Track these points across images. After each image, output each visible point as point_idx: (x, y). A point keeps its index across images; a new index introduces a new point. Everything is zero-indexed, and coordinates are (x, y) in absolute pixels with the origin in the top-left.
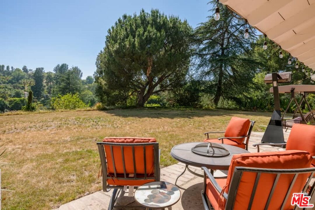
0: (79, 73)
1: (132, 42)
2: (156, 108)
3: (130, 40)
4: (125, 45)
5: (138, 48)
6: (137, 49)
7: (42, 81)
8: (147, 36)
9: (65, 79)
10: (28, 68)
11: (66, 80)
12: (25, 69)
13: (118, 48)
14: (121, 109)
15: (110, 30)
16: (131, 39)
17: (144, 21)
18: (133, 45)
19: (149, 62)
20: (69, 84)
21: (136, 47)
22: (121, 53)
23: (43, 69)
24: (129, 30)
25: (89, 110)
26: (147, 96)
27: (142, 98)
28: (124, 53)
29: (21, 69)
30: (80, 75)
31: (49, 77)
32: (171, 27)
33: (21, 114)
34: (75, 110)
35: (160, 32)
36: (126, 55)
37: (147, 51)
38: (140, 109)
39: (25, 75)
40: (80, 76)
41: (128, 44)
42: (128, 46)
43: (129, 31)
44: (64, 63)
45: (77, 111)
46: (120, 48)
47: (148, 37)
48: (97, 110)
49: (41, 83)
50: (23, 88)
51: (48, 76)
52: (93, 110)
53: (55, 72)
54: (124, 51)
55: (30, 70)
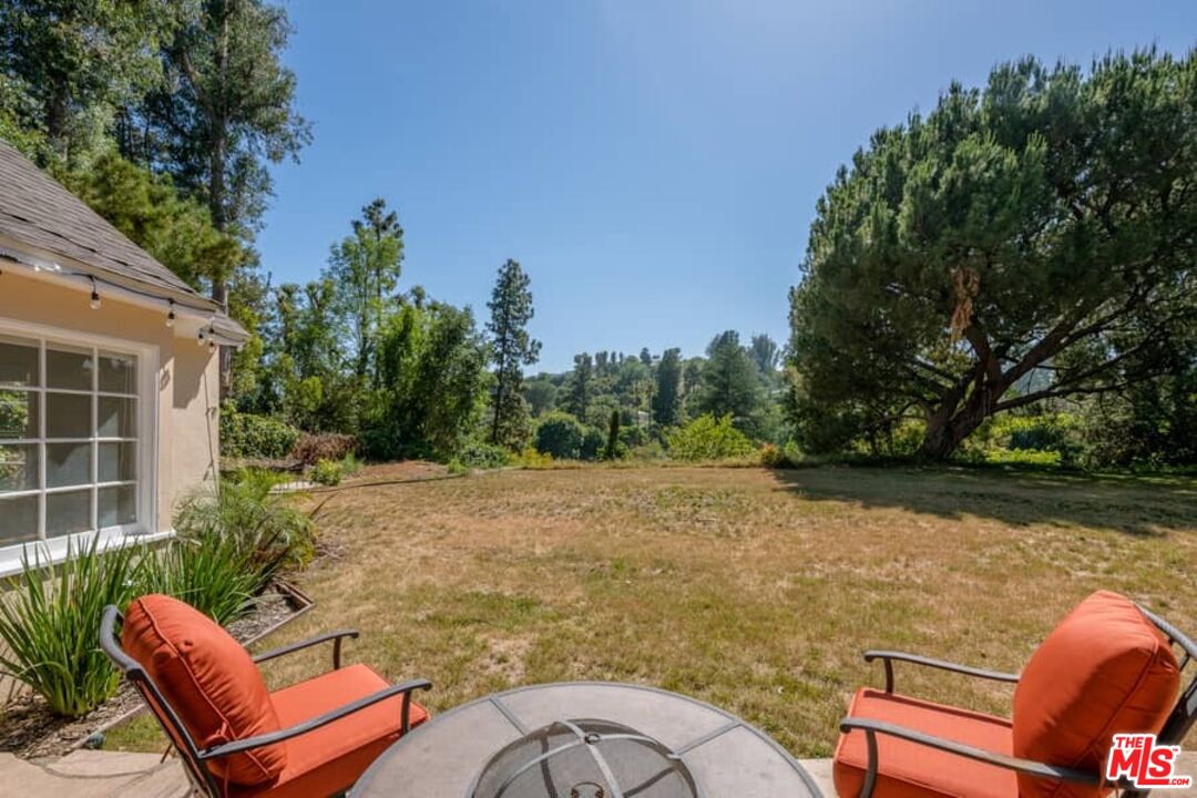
0: (772, 352)
1: (887, 221)
2: (1007, 468)
3: (876, 217)
4: (856, 242)
5: (910, 240)
6: (901, 242)
7: (676, 382)
8: (953, 182)
9: (715, 374)
10: (652, 353)
11: (720, 377)
12: (645, 356)
13: (831, 255)
14: (846, 465)
15: (822, 201)
16: (880, 211)
17: (952, 125)
18: (888, 233)
19: (961, 286)
20: (725, 387)
21: (899, 236)
22: (843, 270)
23: (678, 350)
24: (884, 180)
25: (739, 466)
26: (966, 419)
27: (943, 428)
28: (854, 268)
29: (638, 356)
30: (774, 357)
31: (692, 371)
32: (1098, 109)
33: (579, 468)
34: (699, 462)
35: (1020, 148)
36: (862, 276)
37: (950, 244)
38: (926, 470)
39: (642, 371)
40: (772, 362)
41: (866, 234)
42: (869, 241)
43: (883, 184)
44: (729, 330)
45: (703, 467)
46: (839, 254)
47: (959, 184)
48: (760, 466)
49: (674, 388)
50: (639, 402)
51: (689, 370)
52: (748, 467)
53: (707, 358)
54: (854, 261)
55: (655, 357)
